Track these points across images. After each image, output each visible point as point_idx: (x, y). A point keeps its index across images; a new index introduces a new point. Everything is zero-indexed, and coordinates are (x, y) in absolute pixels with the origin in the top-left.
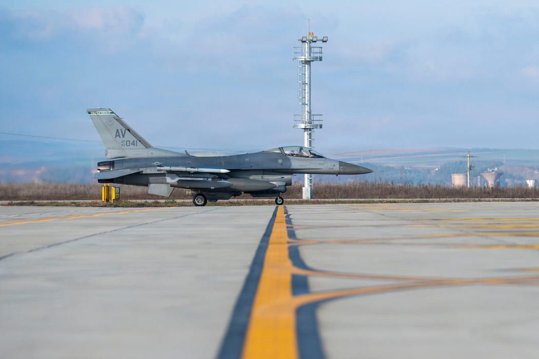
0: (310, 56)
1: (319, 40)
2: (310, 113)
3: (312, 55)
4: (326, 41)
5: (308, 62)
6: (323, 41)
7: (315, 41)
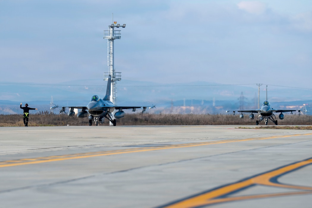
0: (113, 36)
1: (121, 26)
2: (113, 71)
3: (114, 35)
4: (124, 27)
5: (112, 40)
6: (123, 27)
7: (118, 27)
